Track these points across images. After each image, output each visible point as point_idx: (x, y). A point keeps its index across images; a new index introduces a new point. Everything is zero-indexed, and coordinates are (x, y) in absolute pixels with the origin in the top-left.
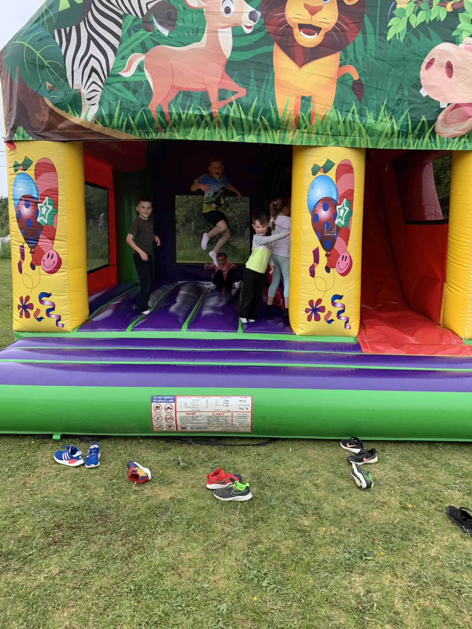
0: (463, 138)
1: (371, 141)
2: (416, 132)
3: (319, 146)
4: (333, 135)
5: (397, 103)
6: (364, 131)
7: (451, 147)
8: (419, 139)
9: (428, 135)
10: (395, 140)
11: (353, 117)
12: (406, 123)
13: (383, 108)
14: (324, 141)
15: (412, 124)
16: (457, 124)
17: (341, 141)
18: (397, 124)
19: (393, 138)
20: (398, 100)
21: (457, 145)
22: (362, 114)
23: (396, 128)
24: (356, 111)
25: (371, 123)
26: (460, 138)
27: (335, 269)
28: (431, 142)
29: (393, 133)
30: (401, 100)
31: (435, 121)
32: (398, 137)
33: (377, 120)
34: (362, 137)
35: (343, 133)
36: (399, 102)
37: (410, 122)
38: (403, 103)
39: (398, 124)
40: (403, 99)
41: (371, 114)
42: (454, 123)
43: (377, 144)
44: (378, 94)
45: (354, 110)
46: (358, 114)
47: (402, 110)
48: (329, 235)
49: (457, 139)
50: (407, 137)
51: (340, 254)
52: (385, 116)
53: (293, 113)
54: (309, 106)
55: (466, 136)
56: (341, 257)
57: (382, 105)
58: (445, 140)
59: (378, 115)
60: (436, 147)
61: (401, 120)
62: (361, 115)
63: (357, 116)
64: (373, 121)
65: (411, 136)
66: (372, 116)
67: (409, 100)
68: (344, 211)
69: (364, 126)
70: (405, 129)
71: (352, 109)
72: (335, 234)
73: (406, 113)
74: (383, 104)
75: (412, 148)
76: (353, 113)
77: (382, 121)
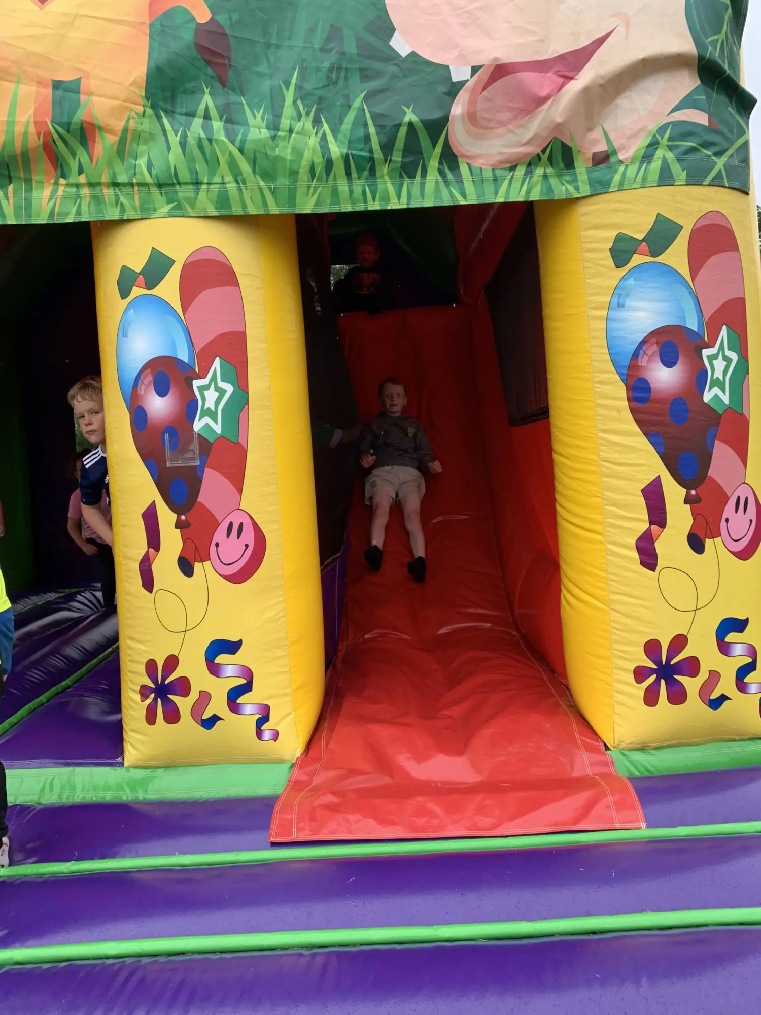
0: (537, 165)
1: (274, 192)
2: (397, 157)
3: (129, 221)
4: (160, 186)
5: (328, 77)
6: (245, 167)
7: (508, 192)
8: (412, 176)
9: (433, 164)
10: (343, 186)
11: (207, 128)
12: (361, 133)
13: (290, 95)
14: (137, 204)
15: (378, 134)
16: (510, 126)
17: (188, 200)
18: (336, 139)
19: (335, 179)
20: (331, 70)
21: (525, 187)
22: (230, 118)
23: (336, 150)
24: (213, 112)
25: (260, 140)
26: (529, 165)
27: (207, 564)
28: (447, 183)
29: (329, 164)
30: (339, 69)
31: (445, 120)
32: (348, 174)
33: (276, 128)
34: (244, 182)
35: (185, 175)
36: (334, 76)
37: (372, 130)
38: (346, 79)
39: (340, 136)
40: (344, 66)
41: (259, 116)
42: (501, 124)
43: (292, 201)
44: (272, 60)
45: (207, 109)
46: (221, 119)
47: (347, 97)
48: (179, 464)
49: (520, 171)
50: (373, 172)
51: (219, 518)
52: (300, 116)
53: (32, 129)
54: (77, 104)
55: (545, 157)
56: (224, 527)
57: (288, 88)
58: (488, 174)
59: (278, 116)
60: (464, 196)
61: (347, 126)
62: (229, 121)
63: (217, 125)
64: (265, 133)
65: (385, 170)
66: (263, 119)
67: (361, 70)
68: (217, 394)
69: (241, 150)
70: (361, 150)
71: (202, 106)
72: (198, 463)
73: (357, 103)
74: (287, 84)
75: (395, 204)
76: (207, 117)
77: (291, 131)
